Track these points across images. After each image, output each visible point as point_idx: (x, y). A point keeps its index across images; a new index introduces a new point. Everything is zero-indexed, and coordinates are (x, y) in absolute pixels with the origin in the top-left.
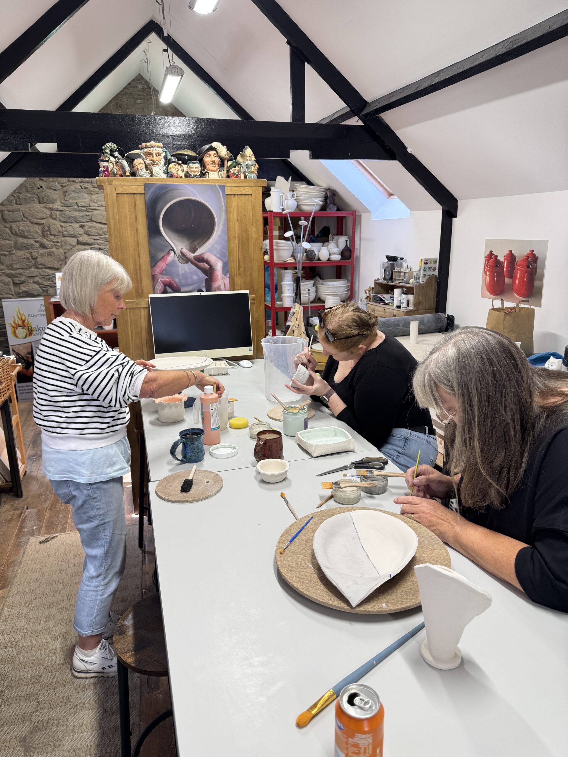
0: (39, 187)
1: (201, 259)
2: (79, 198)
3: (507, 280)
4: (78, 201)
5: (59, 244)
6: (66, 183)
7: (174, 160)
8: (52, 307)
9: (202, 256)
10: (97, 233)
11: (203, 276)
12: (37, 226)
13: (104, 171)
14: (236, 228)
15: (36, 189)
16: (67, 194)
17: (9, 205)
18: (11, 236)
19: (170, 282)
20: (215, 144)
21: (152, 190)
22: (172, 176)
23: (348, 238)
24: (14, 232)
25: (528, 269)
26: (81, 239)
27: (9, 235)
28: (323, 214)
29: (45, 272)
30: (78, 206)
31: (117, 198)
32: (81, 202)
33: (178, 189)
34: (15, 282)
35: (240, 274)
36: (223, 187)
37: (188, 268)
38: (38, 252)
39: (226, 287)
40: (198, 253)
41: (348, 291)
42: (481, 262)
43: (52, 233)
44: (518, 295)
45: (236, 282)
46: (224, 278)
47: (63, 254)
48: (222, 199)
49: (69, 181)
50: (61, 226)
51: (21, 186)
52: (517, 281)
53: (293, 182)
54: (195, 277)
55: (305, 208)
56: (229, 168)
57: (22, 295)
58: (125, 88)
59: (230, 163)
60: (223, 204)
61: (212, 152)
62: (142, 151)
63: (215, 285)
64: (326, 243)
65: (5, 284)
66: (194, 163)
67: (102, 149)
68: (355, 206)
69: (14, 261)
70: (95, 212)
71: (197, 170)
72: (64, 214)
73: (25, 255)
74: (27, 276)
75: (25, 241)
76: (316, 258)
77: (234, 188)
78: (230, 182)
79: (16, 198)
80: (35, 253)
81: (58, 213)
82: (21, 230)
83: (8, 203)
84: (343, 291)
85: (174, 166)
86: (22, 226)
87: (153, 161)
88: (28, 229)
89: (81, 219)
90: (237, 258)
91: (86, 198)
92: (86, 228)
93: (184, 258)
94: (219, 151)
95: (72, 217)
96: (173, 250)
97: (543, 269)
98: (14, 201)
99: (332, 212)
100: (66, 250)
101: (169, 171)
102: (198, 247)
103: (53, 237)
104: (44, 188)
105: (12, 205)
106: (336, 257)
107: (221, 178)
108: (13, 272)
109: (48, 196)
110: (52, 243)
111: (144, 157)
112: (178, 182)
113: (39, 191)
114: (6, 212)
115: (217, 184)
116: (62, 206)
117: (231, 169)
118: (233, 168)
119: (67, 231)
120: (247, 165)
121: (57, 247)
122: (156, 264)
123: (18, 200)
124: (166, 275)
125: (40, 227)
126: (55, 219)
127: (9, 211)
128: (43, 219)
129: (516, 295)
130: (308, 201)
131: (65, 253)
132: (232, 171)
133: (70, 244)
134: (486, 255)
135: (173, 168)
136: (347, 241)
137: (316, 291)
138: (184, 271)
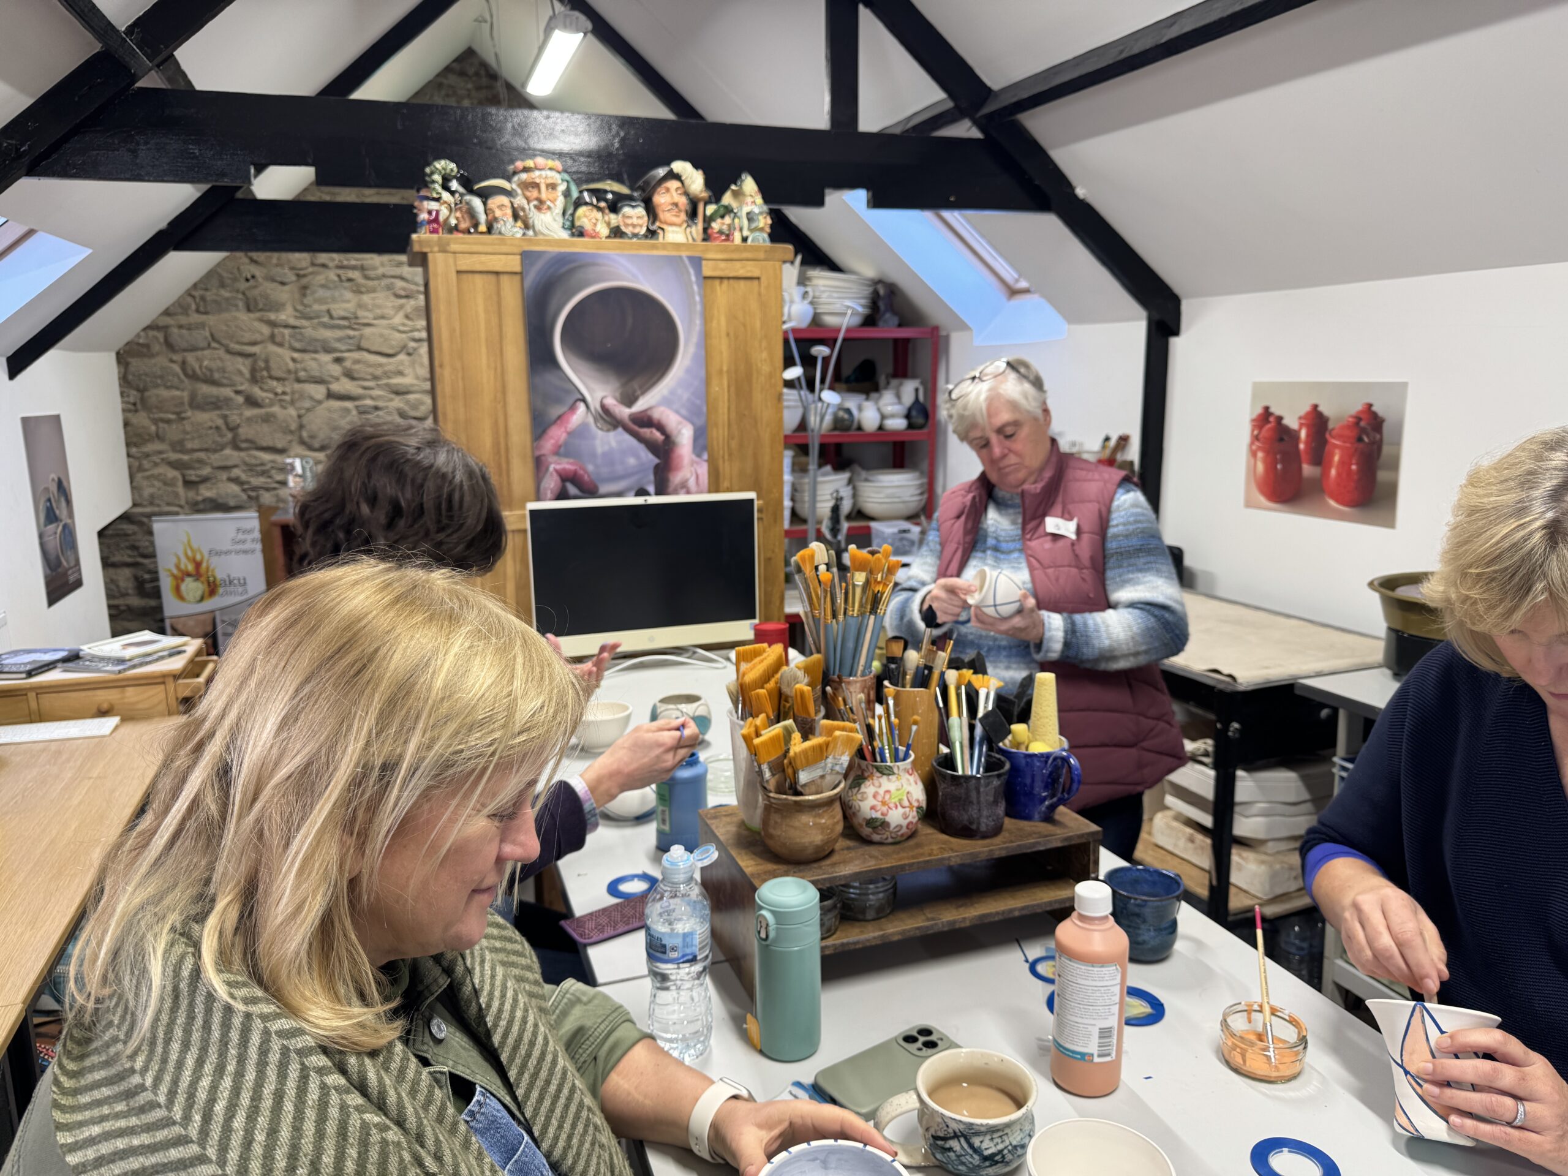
0: (249, 276)
1: (645, 420)
2: (334, 300)
3: (1308, 470)
4: (332, 306)
5: (287, 398)
6: (306, 268)
7: (587, 199)
8: (277, 534)
9: (649, 413)
10: (372, 374)
11: (650, 459)
12: (240, 359)
13: (430, 222)
14: (723, 349)
15: (243, 280)
16: (308, 292)
17: (182, 314)
18: (182, 381)
19: (575, 473)
20: (678, 166)
21: (539, 265)
22: (581, 234)
23: (922, 383)
24: (190, 372)
25: (1361, 445)
26: (335, 387)
27: (179, 378)
28: (870, 333)
29: (255, 457)
30: (331, 317)
31: (459, 281)
32: (339, 310)
33: (598, 265)
34: (188, 478)
35: (730, 455)
36: (697, 262)
37: (618, 439)
38: (241, 415)
39: (701, 481)
40: (640, 406)
41: (922, 494)
42: (1242, 433)
43: (276, 373)
44: (1338, 501)
45: (721, 471)
46: (697, 463)
47: (296, 418)
48: (695, 288)
49: (313, 264)
50: (294, 360)
51: (211, 274)
52: (1333, 472)
53: (804, 268)
54: (632, 461)
55: (830, 320)
56: (708, 221)
57: (201, 506)
58: (438, 75)
59: (711, 209)
60: (697, 298)
61: (673, 184)
62: (516, 179)
63: (676, 478)
64: (874, 395)
65: (165, 484)
66: (633, 207)
67: (425, 174)
68: (936, 316)
69: (188, 433)
70: (367, 331)
71: (640, 222)
72: (301, 334)
73: (212, 421)
74: (216, 464)
75: (213, 391)
76: (855, 425)
77: (722, 265)
78: (712, 252)
79: (198, 300)
80: (235, 417)
81: (287, 332)
82: (206, 367)
83: (180, 310)
84: (912, 496)
85: (588, 213)
86: (209, 360)
87: (541, 202)
88: (219, 363)
89: (338, 345)
90: (726, 417)
91: (348, 301)
92: (348, 364)
93: (608, 419)
94: (687, 182)
95: (317, 340)
96: (584, 400)
97: (1398, 443)
98: (193, 307)
99: (889, 329)
100: (303, 412)
101: (577, 223)
102: (639, 392)
103: (275, 383)
104: (260, 280)
105: (187, 315)
106: (898, 424)
107: (691, 241)
108: (186, 457)
109: (266, 297)
110: (271, 396)
111: (519, 191)
112: (598, 249)
113: (247, 285)
114: (175, 330)
115: (684, 254)
116: (296, 317)
117: (714, 220)
118: (719, 220)
119: (305, 370)
120: (748, 214)
121: (284, 404)
122: (544, 431)
123: (202, 303)
124: (567, 455)
125: (248, 362)
126: (280, 345)
127: (181, 327)
128: (254, 343)
129: (1332, 503)
130: (837, 307)
131: (300, 416)
132: (716, 226)
133: (311, 398)
134: (1254, 416)
135: (587, 217)
136: (917, 390)
137: (855, 496)
138: (606, 448)
